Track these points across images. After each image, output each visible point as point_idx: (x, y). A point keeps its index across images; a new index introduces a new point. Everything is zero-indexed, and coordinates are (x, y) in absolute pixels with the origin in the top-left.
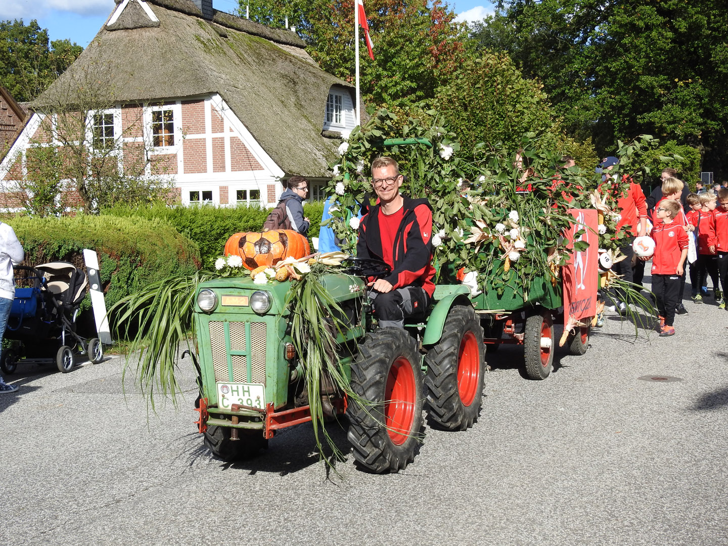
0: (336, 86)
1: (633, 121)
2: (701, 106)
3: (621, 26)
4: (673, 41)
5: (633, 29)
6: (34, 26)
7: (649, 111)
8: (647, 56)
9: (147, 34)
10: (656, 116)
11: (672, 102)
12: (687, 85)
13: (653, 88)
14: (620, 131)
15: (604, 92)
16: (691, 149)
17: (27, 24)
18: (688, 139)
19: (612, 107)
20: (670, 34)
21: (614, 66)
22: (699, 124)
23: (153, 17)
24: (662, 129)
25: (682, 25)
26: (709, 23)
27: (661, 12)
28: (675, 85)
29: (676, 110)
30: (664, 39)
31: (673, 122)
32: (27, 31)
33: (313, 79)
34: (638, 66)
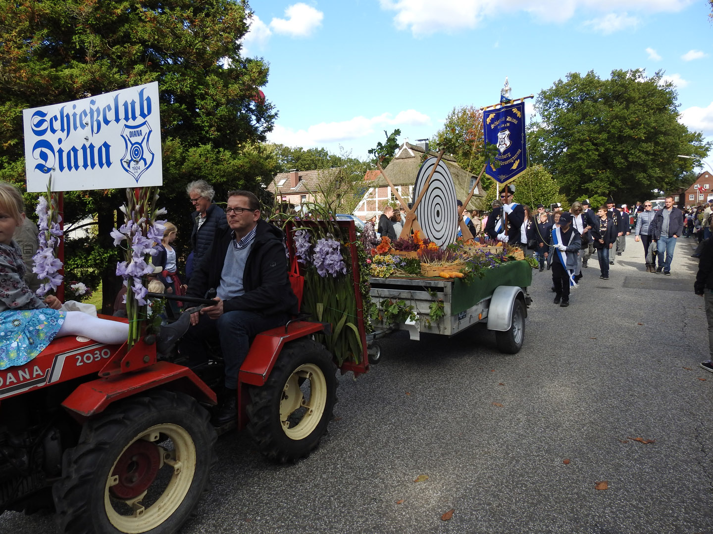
0: (473, 177)
1: (580, 187)
2: (608, 181)
3: (577, 150)
4: (599, 155)
5: (581, 151)
6: (323, 149)
7: (586, 183)
8: (587, 161)
9: (410, 160)
10: (590, 186)
11: (597, 179)
12: (603, 172)
13: (590, 174)
14: (573, 191)
15: (568, 176)
16: (604, 198)
17: (320, 149)
18: (603, 194)
19: (571, 181)
20: (597, 153)
21: (573, 165)
22: (608, 188)
23: (413, 154)
24: (592, 190)
25: (602, 150)
26: (613, 148)
27: (594, 144)
28: (598, 173)
29: (598, 183)
30: (594, 155)
31: (597, 187)
32: (320, 151)
33: (464, 175)
34: (583, 167)
